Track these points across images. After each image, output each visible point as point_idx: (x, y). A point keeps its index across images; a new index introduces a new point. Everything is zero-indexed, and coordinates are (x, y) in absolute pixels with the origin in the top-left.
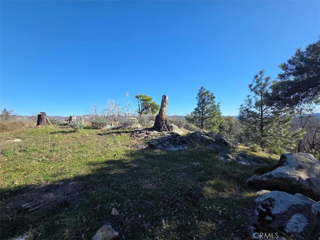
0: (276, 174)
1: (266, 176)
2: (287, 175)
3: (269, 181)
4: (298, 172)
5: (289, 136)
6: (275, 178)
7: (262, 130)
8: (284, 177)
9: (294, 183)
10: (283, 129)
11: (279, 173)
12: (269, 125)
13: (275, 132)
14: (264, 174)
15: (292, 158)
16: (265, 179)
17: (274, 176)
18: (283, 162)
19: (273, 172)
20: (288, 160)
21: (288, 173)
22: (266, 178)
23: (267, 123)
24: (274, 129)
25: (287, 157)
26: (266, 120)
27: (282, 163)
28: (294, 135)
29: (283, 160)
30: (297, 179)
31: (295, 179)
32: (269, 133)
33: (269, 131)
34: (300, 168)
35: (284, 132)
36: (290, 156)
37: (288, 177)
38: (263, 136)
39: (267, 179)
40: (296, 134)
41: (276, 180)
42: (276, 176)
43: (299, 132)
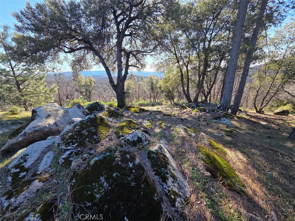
0: (30, 129)
1: (20, 136)
2: (39, 126)
3: (25, 139)
4: (47, 120)
5: (48, 92)
6: (29, 134)
7: (20, 89)
8: (37, 129)
9: (46, 130)
10: (41, 86)
11: (32, 128)
12: (26, 83)
13: (35, 90)
14: (20, 135)
15: (41, 110)
16: (20, 139)
17: (28, 133)
18: (35, 116)
19: (27, 130)
20: (38, 113)
21: (40, 124)
22: (21, 137)
23: (23, 81)
24: (33, 87)
25: (37, 110)
26: (21, 78)
27: (34, 118)
28: (51, 90)
29: (34, 114)
30: (48, 126)
31: (46, 127)
32: (29, 92)
33: (29, 90)
34: (49, 116)
35: (43, 89)
36: (40, 109)
37: (40, 128)
38: (22, 96)
39: (23, 138)
40: (52, 89)
41: (31, 135)
42: (30, 131)
43: (54, 87)
